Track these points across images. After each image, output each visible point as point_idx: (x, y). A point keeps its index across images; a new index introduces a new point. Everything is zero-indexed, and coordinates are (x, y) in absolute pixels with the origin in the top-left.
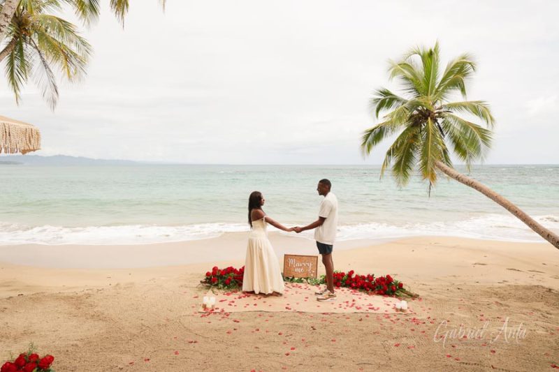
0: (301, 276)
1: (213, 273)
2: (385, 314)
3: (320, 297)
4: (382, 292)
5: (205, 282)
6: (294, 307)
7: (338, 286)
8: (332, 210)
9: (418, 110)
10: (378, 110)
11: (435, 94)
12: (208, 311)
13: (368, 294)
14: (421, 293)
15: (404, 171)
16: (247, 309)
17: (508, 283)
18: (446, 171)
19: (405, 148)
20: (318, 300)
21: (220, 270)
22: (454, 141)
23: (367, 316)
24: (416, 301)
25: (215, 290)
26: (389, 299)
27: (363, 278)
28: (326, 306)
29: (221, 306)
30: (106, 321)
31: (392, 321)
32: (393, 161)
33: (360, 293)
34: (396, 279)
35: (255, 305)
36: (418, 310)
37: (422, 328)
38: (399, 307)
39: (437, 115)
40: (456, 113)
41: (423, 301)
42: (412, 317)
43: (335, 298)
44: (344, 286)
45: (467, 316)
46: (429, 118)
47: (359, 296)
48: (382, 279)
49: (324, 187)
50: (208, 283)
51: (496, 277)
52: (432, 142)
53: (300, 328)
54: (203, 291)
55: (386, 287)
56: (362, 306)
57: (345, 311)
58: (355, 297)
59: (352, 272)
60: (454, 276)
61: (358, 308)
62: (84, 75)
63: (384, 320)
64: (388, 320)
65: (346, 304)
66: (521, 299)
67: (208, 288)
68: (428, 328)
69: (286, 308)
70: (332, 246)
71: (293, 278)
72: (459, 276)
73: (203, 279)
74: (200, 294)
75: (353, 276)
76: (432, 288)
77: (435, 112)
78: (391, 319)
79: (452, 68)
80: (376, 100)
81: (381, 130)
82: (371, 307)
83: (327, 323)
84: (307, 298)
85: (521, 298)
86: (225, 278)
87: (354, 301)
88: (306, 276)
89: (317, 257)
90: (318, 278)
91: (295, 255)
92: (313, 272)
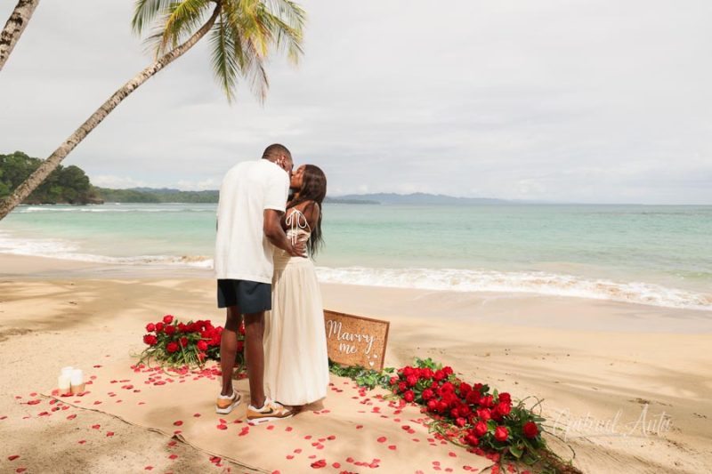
0: (349, 363)
4: (472, 437)
7: (407, 400)
27: (464, 388)
59: (448, 370)
71: (333, 364)
88: (359, 363)
89: (388, 324)
90: (384, 373)
91: (343, 315)
92: (375, 356)
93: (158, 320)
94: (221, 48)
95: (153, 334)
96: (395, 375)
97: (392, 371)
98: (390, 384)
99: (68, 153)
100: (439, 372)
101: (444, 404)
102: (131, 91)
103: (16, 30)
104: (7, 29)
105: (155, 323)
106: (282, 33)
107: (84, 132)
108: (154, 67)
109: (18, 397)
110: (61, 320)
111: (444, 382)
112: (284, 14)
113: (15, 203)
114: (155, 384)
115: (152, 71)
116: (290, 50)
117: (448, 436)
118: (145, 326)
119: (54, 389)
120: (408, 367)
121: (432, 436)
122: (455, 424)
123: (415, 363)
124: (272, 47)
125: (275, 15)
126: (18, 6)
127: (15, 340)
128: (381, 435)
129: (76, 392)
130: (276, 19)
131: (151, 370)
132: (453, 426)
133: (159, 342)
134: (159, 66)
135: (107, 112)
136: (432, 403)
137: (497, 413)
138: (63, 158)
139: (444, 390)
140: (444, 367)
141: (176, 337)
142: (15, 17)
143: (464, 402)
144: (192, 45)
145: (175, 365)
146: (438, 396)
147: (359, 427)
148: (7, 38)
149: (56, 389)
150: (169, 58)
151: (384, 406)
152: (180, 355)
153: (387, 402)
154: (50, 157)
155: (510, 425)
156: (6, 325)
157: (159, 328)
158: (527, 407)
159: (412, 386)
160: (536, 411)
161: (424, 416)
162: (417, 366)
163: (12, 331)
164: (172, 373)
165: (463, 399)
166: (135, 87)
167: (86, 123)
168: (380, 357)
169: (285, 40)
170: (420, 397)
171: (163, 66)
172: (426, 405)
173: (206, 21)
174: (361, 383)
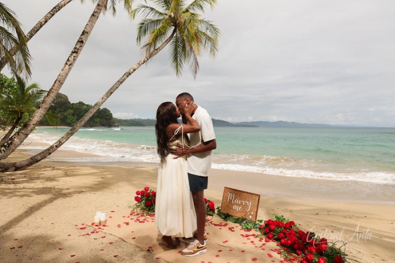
0: (238, 216)
59: (292, 223)
88: (243, 216)
89: (259, 196)
90: (257, 222)
91: (235, 190)
92: (252, 213)
93: (142, 189)
94: (176, 49)
95: (139, 196)
96: (263, 224)
97: (261, 221)
98: (260, 229)
99: (102, 103)
100: (287, 224)
101: (289, 242)
102: (132, 72)
103: (81, 46)
104: (76, 46)
105: (140, 190)
106: (207, 40)
107: (110, 93)
108: (143, 60)
109: (76, 225)
110: (97, 186)
111: (290, 229)
112: (208, 31)
113: (78, 128)
114: (140, 222)
115: (143, 62)
116: (211, 49)
117: (291, 260)
118: (136, 192)
119: (92, 222)
120: (270, 220)
121: (282, 259)
122: (296, 253)
123: (274, 218)
124: (202, 47)
125: (203, 31)
126: (82, 35)
127: (75, 196)
128: (254, 256)
129: (102, 224)
130: (204, 33)
131: (138, 214)
132: (294, 255)
133: (142, 200)
134: (146, 59)
135: (121, 83)
136: (283, 241)
137: (319, 249)
138: (100, 106)
139: (290, 234)
140: (290, 221)
141: (150, 198)
142: (80, 40)
143: (300, 241)
144: (162, 48)
145: (150, 213)
146: (286, 237)
147: (243, 251)
148: (76, 50)
149: (93, 222)
150: (151, 56)
151: (256, 240)
152: (152, 207)
153: (258, 239)
154: (94, 106)
155: (327, 257)
156: (72, 188)
157: (142, 193)
158: (337, 246)
159: (272, 231)
160: (342, 250)
161: (278, 247)
162: (275, 219)
163: (74, 191)
164: (148, 217)
165: (300, 239)
166: (134, 70)
167: (111, 89)
168: (255, 213)
169: (209, 44)
170: (276, 237)
171: (148, 59)
172: (280, 241)
173: (170, 36)
174: (244, 227)
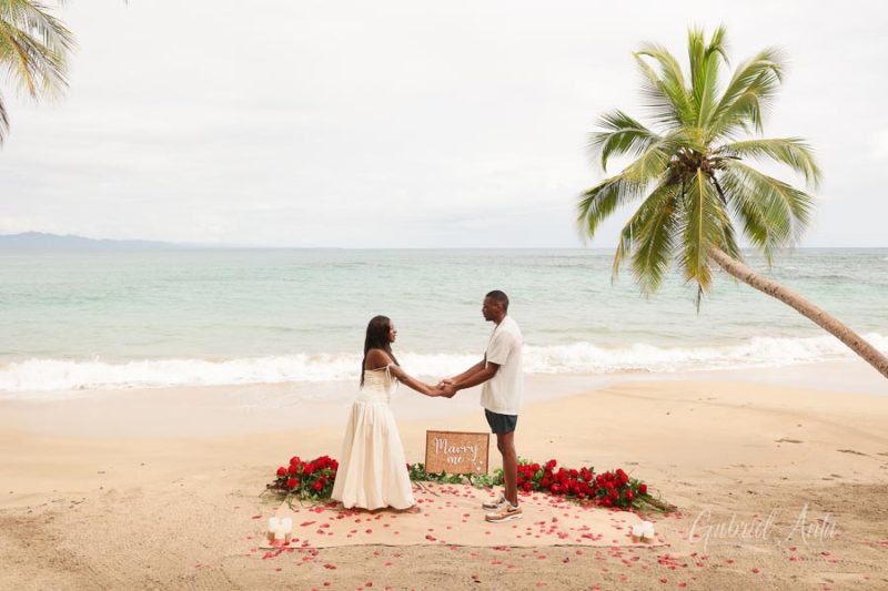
0: (457, 472)
1: (290, 468)
2: (613, 548)
3: (491, 514)
4: (608, 501)
5: (277, 487)
6: (442, 535)
7: (527, 490)
8: (513, 351)
9: (679, 155)
10: (606, 154)
11: (710, 125)
12: (278, 546)
13: (582, 505)
14: (680, 503)
15: (654, 265)
16: (352, 542)
17: (841, 481)
18: (728, 268)
19: (655, 224)
20: (488, 519)
21: (304, 464)
22: (744, 212)
23: (579, 553)
24: (672, 518)
25: (295, 502)
26: (620, 515)
27: (573, 473)
28: (504, 533)
29: (303, 535)
30: (77, 571)
31: (625, 562)
32: (635, 247)
33: (565, 504)
34: (635, 475)
35: (368, 531)
36: (674, 539)
37: (682, 576)
38: (638, 532)
39: (713, 163)
40: (748, 161)
41: (685, 519)
42: (663, 553)
43: (519, 516)
44: (538, 490)
45: (765, 551)
46: (699, 170)
47: (565, 511)
48: (608, 477)
49: (495, 307)
50: (282, 487)
51: (820, 467)
52: (705, 214)
53: (451, 580)
54: (274, 503)
55: (616, 492)
56: (570, 532)
57: (537, 542)
58: (557, 513)
59: (553, 463)
60: (743, 466)
61: (562, 536)
62: (63, 87)
63: (611, 560)
64: (618, 561)
65: (539, 527)
66: (864, 514)
67: (282, 497)
68: (691, 575)
69: (427, 538)
70: (515, 417)
71: (444, 474)
72: (751, 466)
73: (272, 479)
74: (265, 509)
75: (555, 470)
76: (701, 490)
77: (710, 158)
78: (624, 557)
79: (742, 76)
80: (602, 137)
81: (612, 191)
82: (586, 533)
83: (503, 568)
84: (467, 515)
85: (866, 512)
86: (313, 478)
87: (555, 520)
88: (466, 470)
91: (448, 433)
92: (481, 462)
105: (284, 467)
112: (36, 30)
118: (277, 470)
136: (554, 488)
152: (324, 491)
159: (530, 479)
168: (485, 462)
170: (538, 485)
